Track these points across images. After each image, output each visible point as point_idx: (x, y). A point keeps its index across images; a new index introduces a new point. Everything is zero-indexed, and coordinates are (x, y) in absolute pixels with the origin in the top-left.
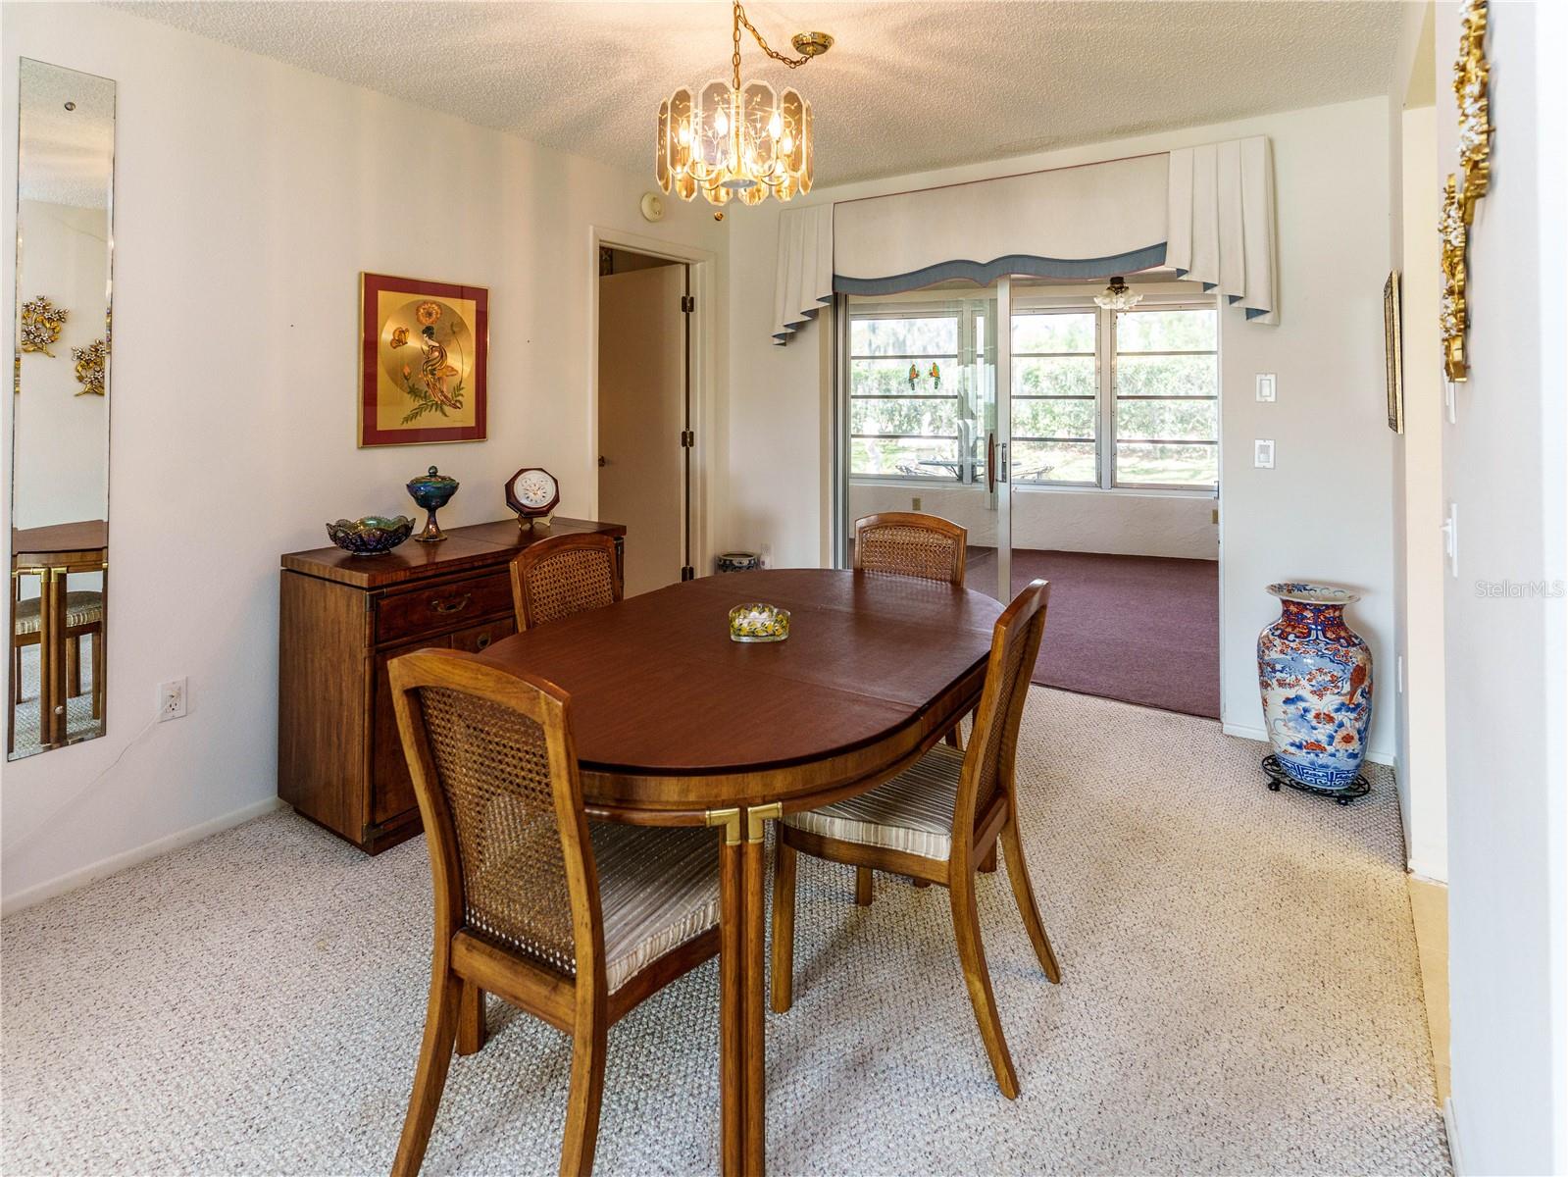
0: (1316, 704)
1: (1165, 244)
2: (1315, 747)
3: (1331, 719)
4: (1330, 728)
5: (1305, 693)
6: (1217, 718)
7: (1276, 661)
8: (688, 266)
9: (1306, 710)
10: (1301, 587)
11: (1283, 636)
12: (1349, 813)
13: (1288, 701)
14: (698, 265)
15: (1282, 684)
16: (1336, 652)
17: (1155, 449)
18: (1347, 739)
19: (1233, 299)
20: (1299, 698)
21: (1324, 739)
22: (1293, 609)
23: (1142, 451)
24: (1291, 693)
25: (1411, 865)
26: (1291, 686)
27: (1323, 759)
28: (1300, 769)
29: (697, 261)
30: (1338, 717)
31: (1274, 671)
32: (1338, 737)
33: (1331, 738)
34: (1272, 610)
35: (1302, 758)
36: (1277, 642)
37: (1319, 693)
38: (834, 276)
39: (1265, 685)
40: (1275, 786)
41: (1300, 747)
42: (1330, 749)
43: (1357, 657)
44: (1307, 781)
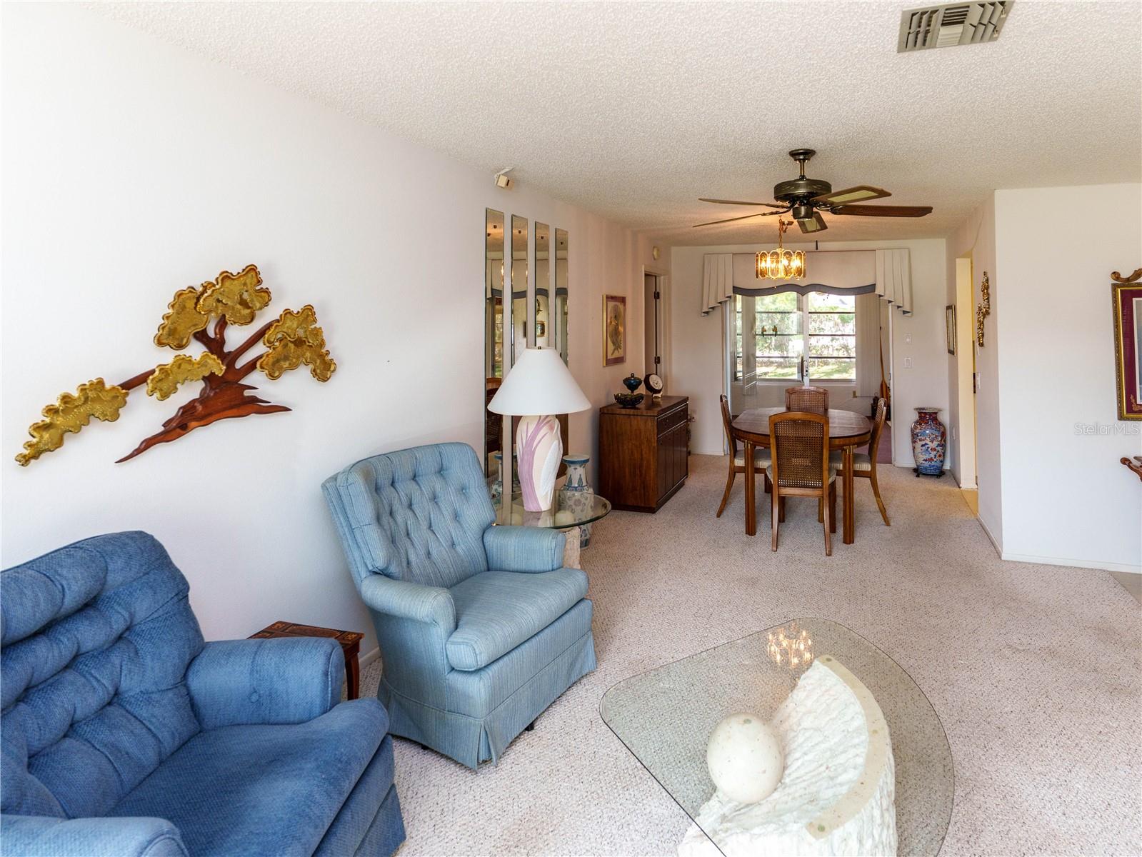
0: (931, 445)
1: (875, 284)
2: (931, 460)
3: (935, 450)
4: (935, 452)
5: (929, 443)
6: (890, 463)
7: (919, 433)
8: (656, 277)
9: (928, 448)
10: (923, 409)
11: (920, 424)
12: (941, 479)
13: (922, 446)
14: (662, 277)
15: (920, 440)
16: (936, 428)
17: (785, 361)
18: (940, 456)
19: (899, 307)
20: (926, 444)
21: (933, 456)
22: (923, 415)
23: (776, 362)
24: (923, 443)
25: (961, 486)
26: (923, 440)
27: (933, 463)
28: (926, 468)
29: (661, 275)
30: (938, 449)
31: (918, 436)
32: (938, 455)
33: (935, 456)
34: (915, 417)
35: (927, 464)
36: (919, 426)
37: (932, 441)
38: (734, 287)
39: (914, 442)
40: (918, 476)
41: (926, 460)
42: (935, 460)
43: (942, 430)
44: (928, 472)
